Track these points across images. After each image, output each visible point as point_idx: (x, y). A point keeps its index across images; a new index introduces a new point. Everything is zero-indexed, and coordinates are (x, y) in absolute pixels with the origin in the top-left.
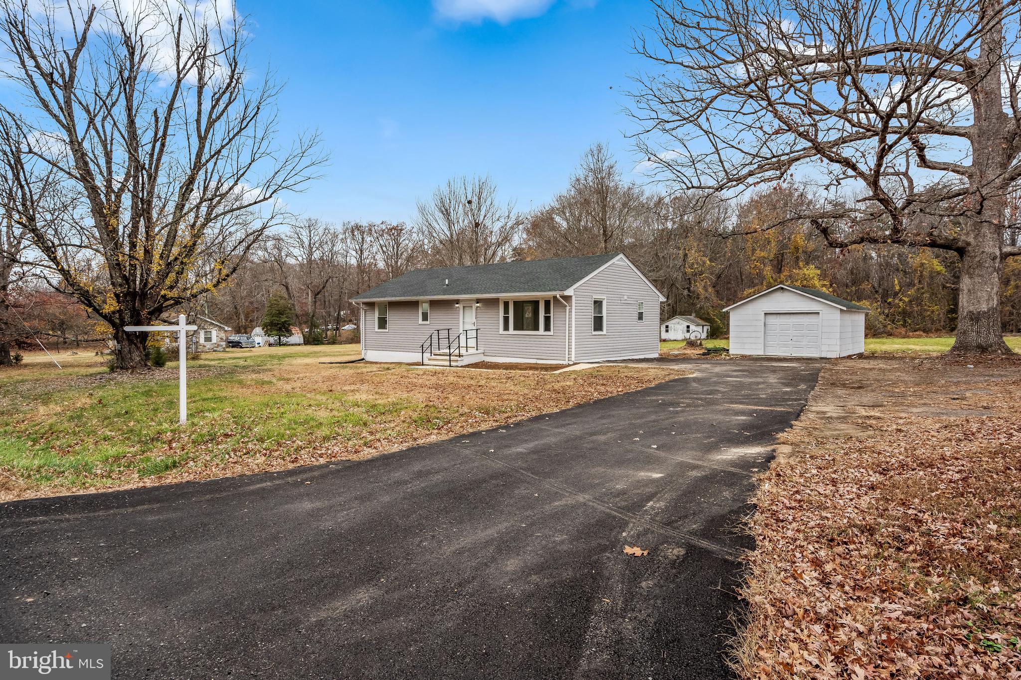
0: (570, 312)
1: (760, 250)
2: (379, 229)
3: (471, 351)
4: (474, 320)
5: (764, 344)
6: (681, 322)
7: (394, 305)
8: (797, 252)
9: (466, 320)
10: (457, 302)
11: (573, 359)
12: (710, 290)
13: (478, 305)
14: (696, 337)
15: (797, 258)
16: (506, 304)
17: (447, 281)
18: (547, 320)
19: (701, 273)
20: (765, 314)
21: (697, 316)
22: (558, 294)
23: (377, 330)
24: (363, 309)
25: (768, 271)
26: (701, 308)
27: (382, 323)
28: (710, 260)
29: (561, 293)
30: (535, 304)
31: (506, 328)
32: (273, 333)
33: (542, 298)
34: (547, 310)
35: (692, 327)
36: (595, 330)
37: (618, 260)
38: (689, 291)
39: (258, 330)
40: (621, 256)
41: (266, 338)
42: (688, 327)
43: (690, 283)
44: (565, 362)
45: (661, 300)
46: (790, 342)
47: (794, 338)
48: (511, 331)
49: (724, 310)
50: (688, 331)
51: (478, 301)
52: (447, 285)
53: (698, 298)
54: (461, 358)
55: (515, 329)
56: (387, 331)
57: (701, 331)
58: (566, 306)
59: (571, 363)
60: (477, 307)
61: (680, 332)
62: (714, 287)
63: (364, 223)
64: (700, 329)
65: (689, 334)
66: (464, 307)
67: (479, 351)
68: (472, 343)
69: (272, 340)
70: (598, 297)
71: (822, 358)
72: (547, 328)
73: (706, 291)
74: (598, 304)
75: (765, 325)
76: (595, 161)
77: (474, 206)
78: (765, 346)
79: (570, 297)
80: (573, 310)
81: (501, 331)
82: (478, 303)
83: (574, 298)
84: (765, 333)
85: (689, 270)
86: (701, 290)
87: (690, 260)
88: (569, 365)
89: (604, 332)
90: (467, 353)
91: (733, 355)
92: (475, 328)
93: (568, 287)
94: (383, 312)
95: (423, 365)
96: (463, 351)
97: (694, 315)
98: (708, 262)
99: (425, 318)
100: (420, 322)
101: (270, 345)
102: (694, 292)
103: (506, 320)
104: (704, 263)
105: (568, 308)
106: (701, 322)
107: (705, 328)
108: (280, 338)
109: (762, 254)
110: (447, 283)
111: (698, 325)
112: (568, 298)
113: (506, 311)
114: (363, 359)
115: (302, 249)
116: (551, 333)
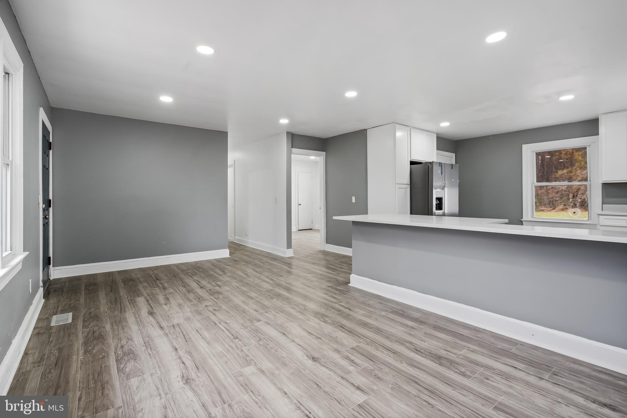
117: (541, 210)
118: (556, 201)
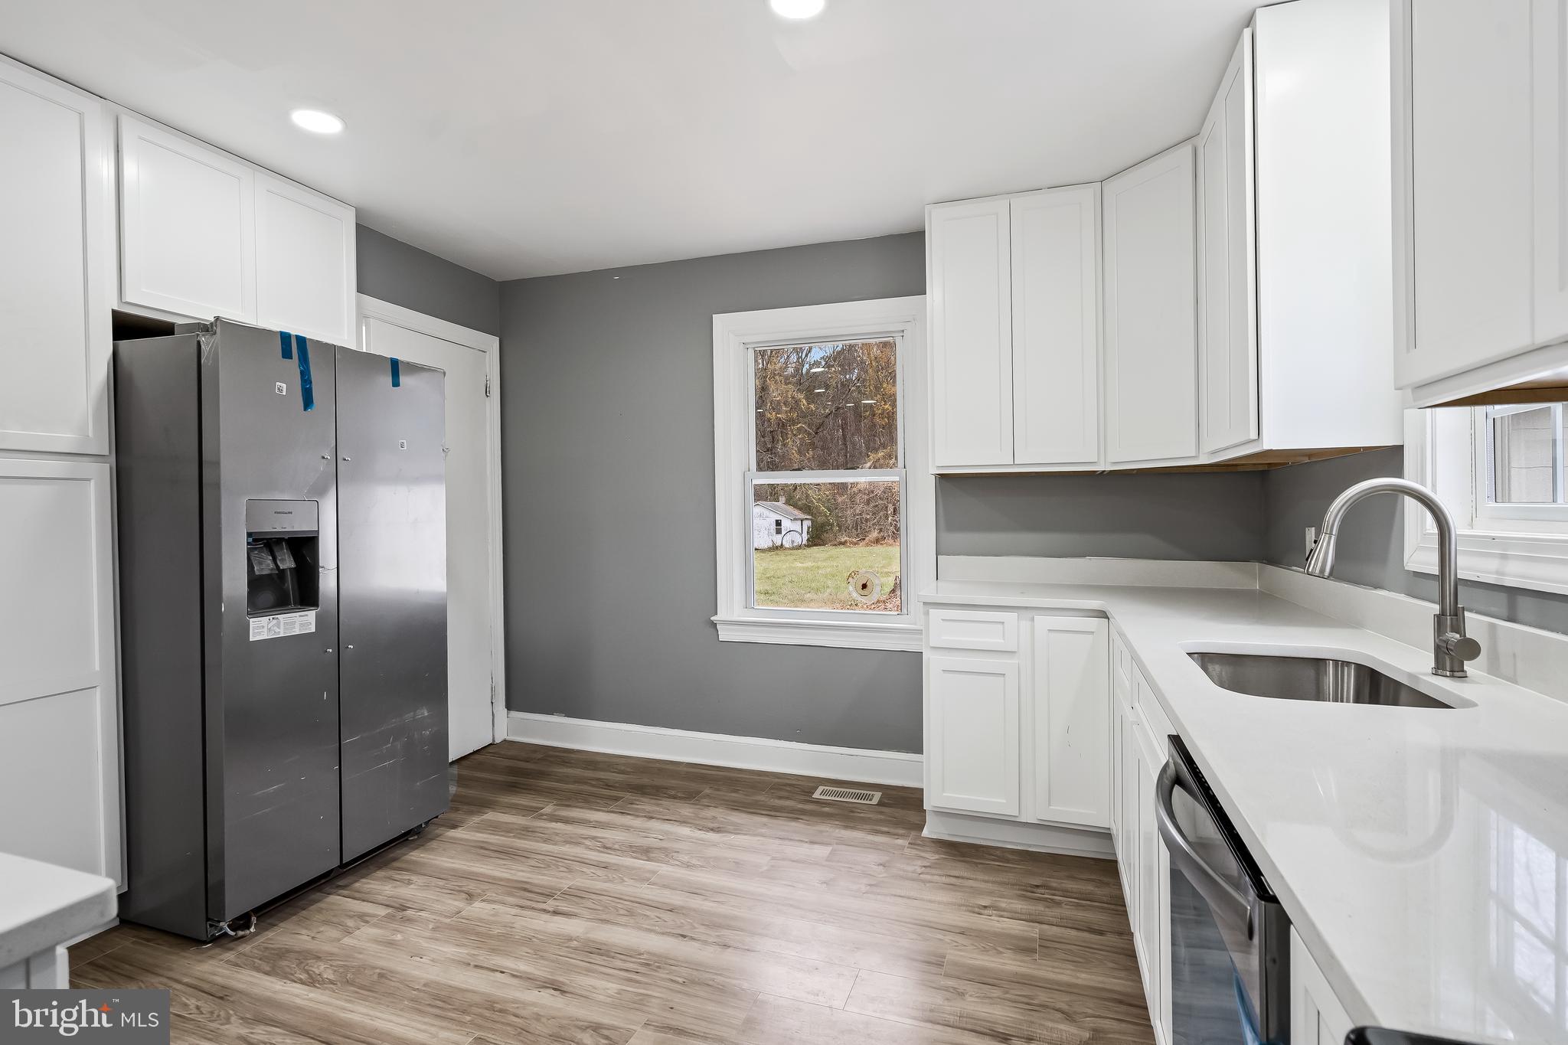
6: (766, 512)
14: (793, 542)
19: (793, 422)
21: (788, 503)
35: (786, 524)
38: (775, 453)
42: (778, 523)
43: (775, 440)
50: (779, 531)
57: (799, 531)
61: (764, 535)
62: (815, 447)
64: (797, 526)
65: (780, 536)
73: (803, 454)
86: (794, 452)
104: (798, 403)
106: (797, 513)
107: (805, 525)
111: (793, 519)
117: (841, 543)
118: (867, 520)
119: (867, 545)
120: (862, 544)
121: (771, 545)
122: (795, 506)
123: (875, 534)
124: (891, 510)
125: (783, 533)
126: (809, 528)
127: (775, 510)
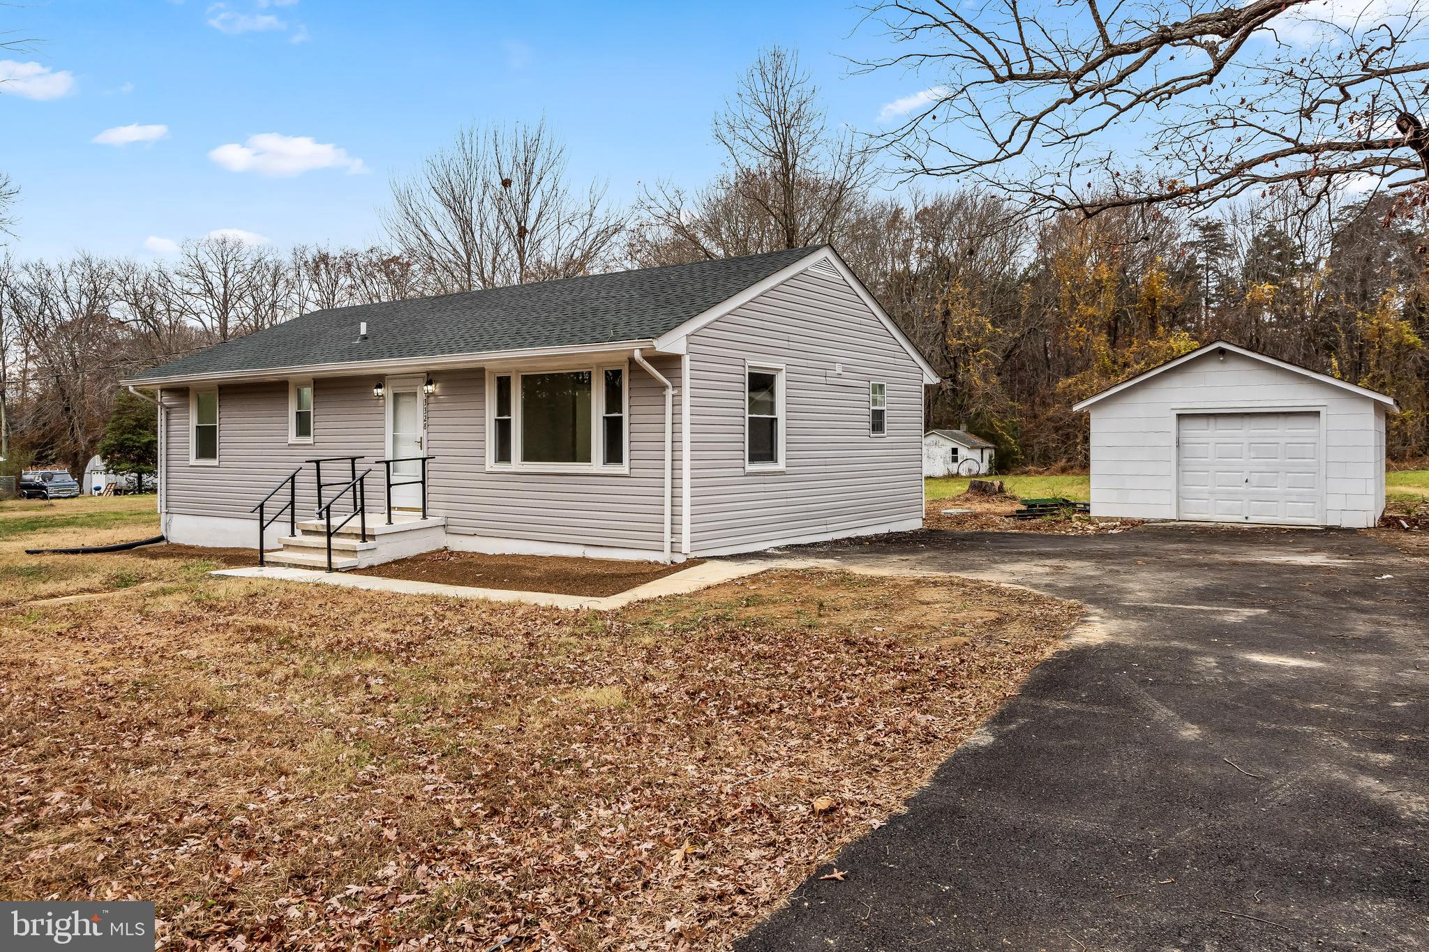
0: (677, 404)
1: (1086, 305)
2: (365, 261)
3: (403, 520)
4: (420, 432)
5: (1178, 492)
6: (942, 441)
7: (233, 392)
8: (1154, 308)
9: (404, 433)
10: (380, 380)
11: (686, 547)
12: (994, 379)
13: (430, 388)
14: (970, 470)
15: (1153, 320)
16: (503, 385)
17: (363, 326)
18: (614, 428)
19: (977, 347)
20: (1180, 416)
21: (969, 431)
22: (636, 348)
23: (193, 460)
24: (163, 406)
25: (1100, 343)
26: (978, 415)
27: (207, 444)
28: (993, 323)
29: (645, 344)
30: (580, 381)
31: (503, 454)
32: (123, 466)
33: (599, 365)
34: (614, 400)
35: (963, 452)
36: (753, 459)
37: (816, 265)
38: (954, 381)
39: (96, 461)
40: (825, 253)
41: (112, 478)
42: (955, 451)
43: (956, 365)
44: (664, 558)
45: (927, 381)
46: (1244, 487)
47: (1254, 478)
48: (517, 463)
49: (1076, 408)
50: (955, 460)
51: (431, 377)
52: (365, 338)
53: (971, 396)
54: (370, 543)
55: (528, 456)
56: (215, 462)
57: (979, 459)
58: (664, 387)
59: (680, 559)
60: (429, 395)
61: (939, 462)
62: (999, 374)
63: (335, 252)
64: (976, 454)
65: (956, 465)
66: (396, 396)
67: (431, 521)
68: (407, 496)
69: (122, 481)
70: (763, 363)
71: (1329, 529)
72: (614, 453)
73: (987, 381)
74: (761, 383)
75: (1178, 446)
76: (768, 86)
77: (515, 188)
78: (1178, 497)
79: (678, 358)
80: (686, 401)
81: (490, 463)
82: (429, 383)
83: (686, 363)
84: (1178, 465)
85: (954, 342)
86: (976, 379)
87: (957, 321)
88: (675, 568)
89: (781, 465)
90: (390, 529)
91: (1101, 519)
92: (422, 454)
93: (668, 328)
94: (205, 413)
95: (262, 563)
96: (376, 522)
97: (964, 427)
98: (989, 326)
99: (303, 427)
100: (292, 438)
101: (117, 492)
102: (962, 384)
103: (503, 428)
104: (983, 328)
105: (670, 393)
106: (979, 442)
107: (987, 454)
108: (140, 478)
109: (1090, 311)
110: (363, 331)
111: (973, 448)
112: (669, 363)
113: (504, 405)
114: (161, 539)
115: (209, 300)
116: (623, 469)
119: (1052, 474)
120: (1046, 473)
121: (946, 473)
122: (978, 435)
123: (1063, 463)
124: (1080, 439)
125: (960, 461)
126: (991, 457)
127: (954, 437)
